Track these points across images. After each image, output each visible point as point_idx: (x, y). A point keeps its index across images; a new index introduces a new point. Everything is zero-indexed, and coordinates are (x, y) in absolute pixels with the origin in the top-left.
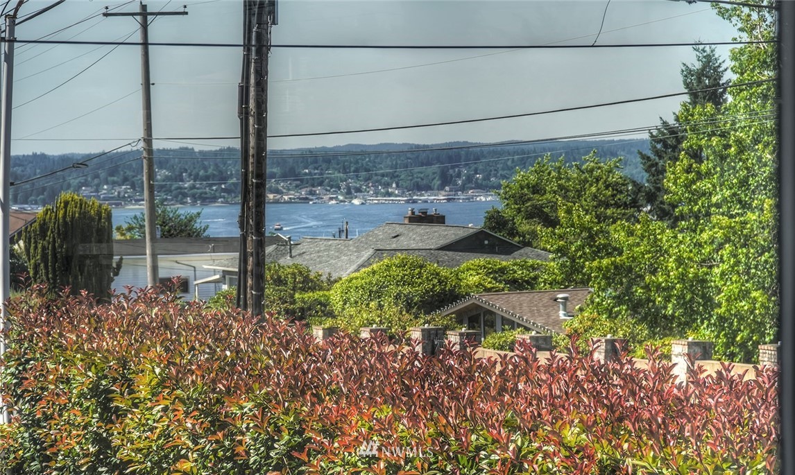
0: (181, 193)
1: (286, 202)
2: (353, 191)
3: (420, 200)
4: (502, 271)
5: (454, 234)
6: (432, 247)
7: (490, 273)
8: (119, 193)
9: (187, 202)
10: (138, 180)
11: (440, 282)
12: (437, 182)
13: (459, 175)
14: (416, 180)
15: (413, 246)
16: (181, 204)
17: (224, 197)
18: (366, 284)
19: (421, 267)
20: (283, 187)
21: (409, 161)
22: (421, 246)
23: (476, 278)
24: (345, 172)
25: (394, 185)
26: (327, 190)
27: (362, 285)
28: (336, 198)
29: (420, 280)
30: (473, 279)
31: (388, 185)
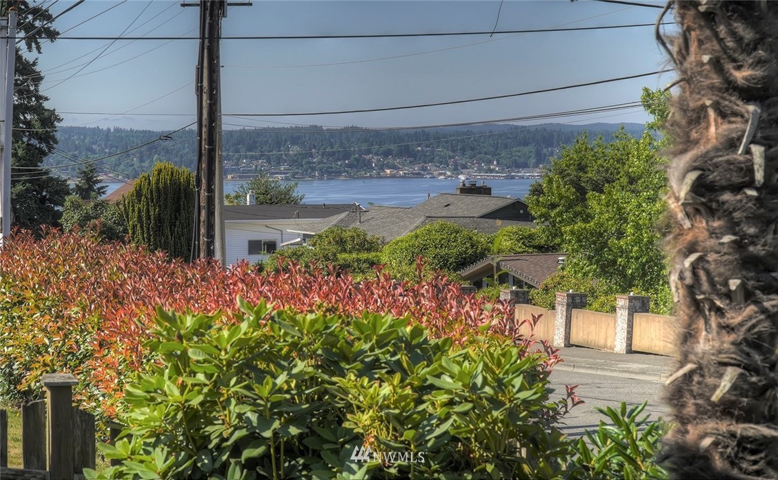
0: (310, 168)
1: (401, 177)
2: (459, 168)
3: (518, 176)
4: (531, 237)
5: (494, 204)
6: (475, 215)
7: (521, 239)
8: (256, 166)
9: (315, 176)
10: (273, 155)
11: (472, 246)
12: (533, 161)
13: (552, 154)
14: (514, 158)
15: (460, 214)
16: (310, 177)
17: (347, 172)
18: (410, 246)
19: (457, 232)
20: (399, 163)
21: (509, 140)
22: (466, 214)
23: (508, 243)
24: (454, 151)
25: (495, 163)
26: (436, 167)
27: (406, 248)
28: (444, 174)
29: (455, 244)
30: (507, 244)
31: (490, 162)
